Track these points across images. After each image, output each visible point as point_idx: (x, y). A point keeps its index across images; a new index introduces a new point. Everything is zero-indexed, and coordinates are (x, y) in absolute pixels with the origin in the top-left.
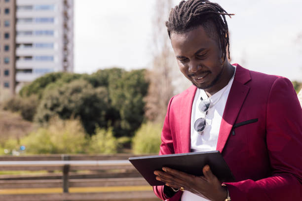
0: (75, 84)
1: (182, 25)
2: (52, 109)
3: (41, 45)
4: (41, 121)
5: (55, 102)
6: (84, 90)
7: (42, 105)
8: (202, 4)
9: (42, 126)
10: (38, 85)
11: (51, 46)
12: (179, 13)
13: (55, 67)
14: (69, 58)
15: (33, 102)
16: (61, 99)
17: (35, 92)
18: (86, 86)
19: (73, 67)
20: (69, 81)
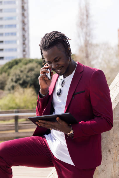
0: (30, 65)
1: (46, 47)
2: (16, 82)
3: (9, 42)
4: (9, 90)
5: (18, 77)
6: (36, 69)
7: (10, 80)
8: (55, 35)
9: (10, 93)
10: (7, 67)
11: (15, 42)
12: (44, 41)
13: (18, 55)
14: (27, 49)
15: (4, 78)
16: (22, 75)
17: (5, 72)
18: (37, 67)
19: (29, 55)
20: (26, 64)
